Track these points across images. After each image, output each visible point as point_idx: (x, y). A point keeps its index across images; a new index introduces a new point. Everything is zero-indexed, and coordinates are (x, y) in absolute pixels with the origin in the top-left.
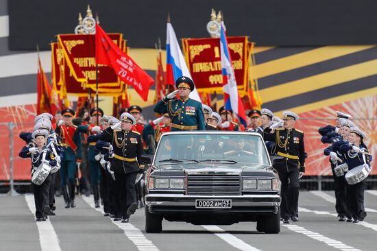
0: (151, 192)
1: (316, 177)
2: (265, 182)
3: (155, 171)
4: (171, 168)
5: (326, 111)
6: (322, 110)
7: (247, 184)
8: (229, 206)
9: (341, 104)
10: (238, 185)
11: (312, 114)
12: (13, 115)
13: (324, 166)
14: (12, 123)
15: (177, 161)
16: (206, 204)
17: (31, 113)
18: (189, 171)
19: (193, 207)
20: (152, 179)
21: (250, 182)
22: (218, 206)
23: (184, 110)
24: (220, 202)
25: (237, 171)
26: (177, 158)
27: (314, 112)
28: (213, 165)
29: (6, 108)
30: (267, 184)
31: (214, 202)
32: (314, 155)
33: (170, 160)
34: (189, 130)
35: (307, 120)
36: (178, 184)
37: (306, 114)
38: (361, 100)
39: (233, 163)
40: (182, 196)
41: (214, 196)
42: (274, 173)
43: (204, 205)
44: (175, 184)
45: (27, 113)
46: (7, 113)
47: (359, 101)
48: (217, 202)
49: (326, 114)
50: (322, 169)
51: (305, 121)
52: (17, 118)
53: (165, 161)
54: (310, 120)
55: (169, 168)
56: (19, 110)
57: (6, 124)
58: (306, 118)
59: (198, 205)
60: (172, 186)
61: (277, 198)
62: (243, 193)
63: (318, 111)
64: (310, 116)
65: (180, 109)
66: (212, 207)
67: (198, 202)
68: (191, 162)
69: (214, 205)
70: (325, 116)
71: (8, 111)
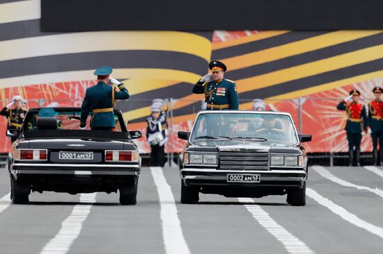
0: (186, 167)
1: (328, 153)
2: (291, 158)
3: (190, 147)
4: (205, 144)
5: (338, 92)
6: (335, 90)
7: (276, 160)
8: (258, 180)
9: (352, 85)
10: (267, 161)
11: (325, 94)
12: (45, 92)
13: (335, 143)
14: (42, 100)
15: (212, 138)
16: (237, 178)
17: (61, 91)
18: (222, 148)
19: (225, 181)
20: (186, 155)
21: (277, 158)
22: (247, 180)
23: (215, 91)
24: (250, 176)
25: (266, 148)
26: (212, 135)
27: (327, 92)
28: (244, 142)
29: (37, 86)
30: (294, 161)
31: (244, 176)
32: (327, 132)
33: (206, 137)
34: (219, 109)
35: (320, 100)
36: (212, 159)
37: (320, 94)
38: (371, 81)
39: (263, 141)
40: (215, 170)
41: (244, 171)
42: (300, 151)
43: (235, 179)
44: (208, 159)
45: (57, 91)
46: (38, 90)
47: (369, 83)
48: (247, 176)
49: (338, 94)
50: (334, 145)
51: (319, 101)
52: (48, 95)
53: (200, 137)
54: (323, 100)
55: (204, 144)
56: (50, 87)
57: (37, 100)
58: (320, 98)
59: (229, 180)
60: (205, 162)
61: (302, 174)
62: (271, 169)
63: (331, 91)
64: (323, 96)
65: (212, 91)
66: (242, 181)
67: (229, 176)
68: (225, 139)
69: (244, 179)
70: (336, 96)
71: (39, 88)
